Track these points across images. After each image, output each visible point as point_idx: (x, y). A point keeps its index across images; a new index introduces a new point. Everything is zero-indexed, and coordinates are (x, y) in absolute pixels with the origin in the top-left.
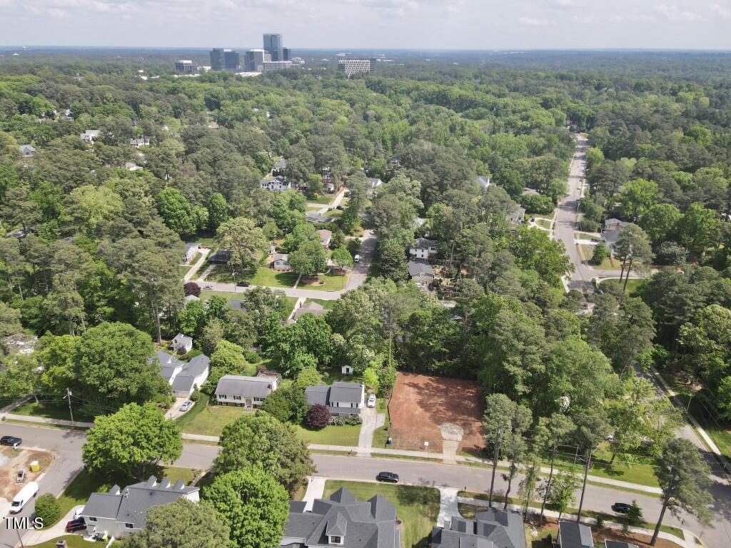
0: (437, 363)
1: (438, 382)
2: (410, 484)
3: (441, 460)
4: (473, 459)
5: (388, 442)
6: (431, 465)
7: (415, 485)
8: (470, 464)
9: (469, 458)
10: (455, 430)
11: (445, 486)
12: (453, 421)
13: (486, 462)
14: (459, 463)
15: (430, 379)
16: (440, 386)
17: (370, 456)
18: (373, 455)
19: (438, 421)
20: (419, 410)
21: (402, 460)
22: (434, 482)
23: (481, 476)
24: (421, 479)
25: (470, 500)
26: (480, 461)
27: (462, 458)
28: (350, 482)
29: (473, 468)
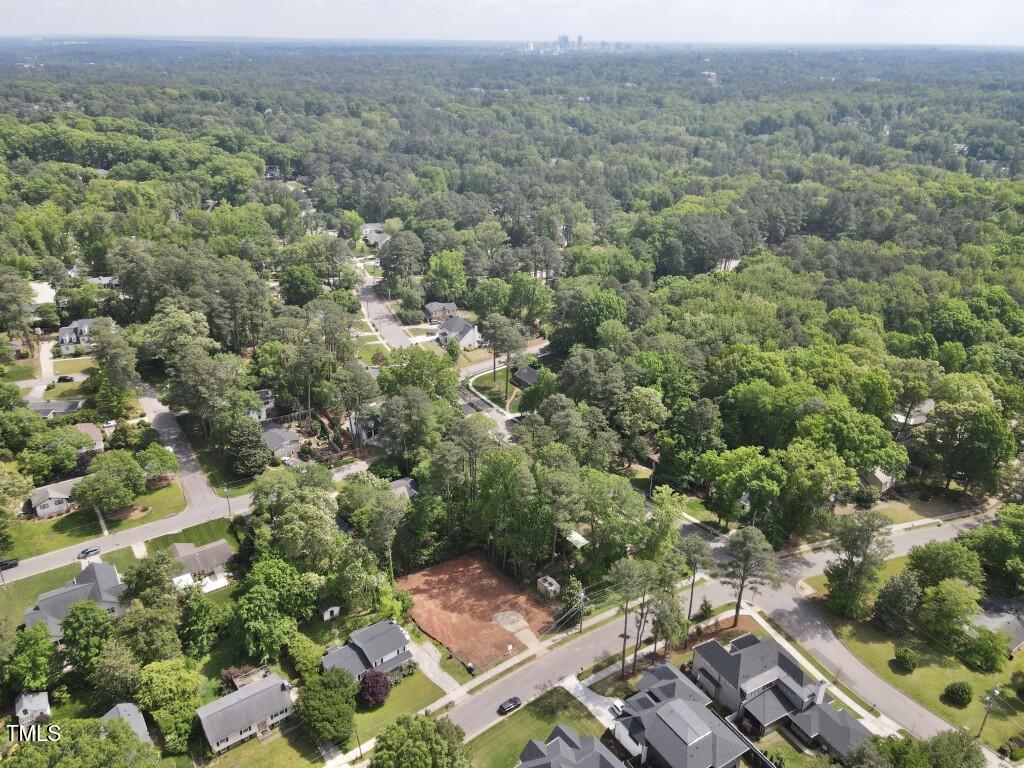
0: (426, 552)
1: (434, 574)
2: (533, 699)
3: (532, 658)
4: (559, 637)
5: (470, 670)
6: (531, 667)
7: (538, 696)
8: (560, 643)
9: (554, 638)
10: (512, 618)
11: (561, 679)
12: (497, 608)
13: (570, 633)
14: (550, 648)
15: (424, 575)
16: (442, 576)
17: (469, 696)
18: (471, 692)
19: (486, 617)
20: (454, 617)
21: (502, 680)
22: (549, 682)
23: (578, 649)
24: (536, 687)
25: (592, 678)
26: (564, 635)
27: (549, 642)
28: (479, 736)
29: (566, 645)
